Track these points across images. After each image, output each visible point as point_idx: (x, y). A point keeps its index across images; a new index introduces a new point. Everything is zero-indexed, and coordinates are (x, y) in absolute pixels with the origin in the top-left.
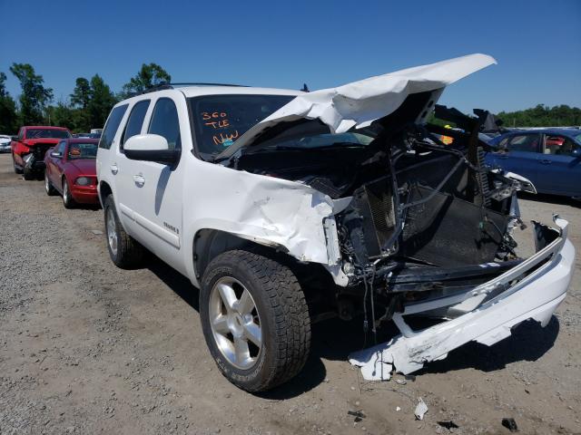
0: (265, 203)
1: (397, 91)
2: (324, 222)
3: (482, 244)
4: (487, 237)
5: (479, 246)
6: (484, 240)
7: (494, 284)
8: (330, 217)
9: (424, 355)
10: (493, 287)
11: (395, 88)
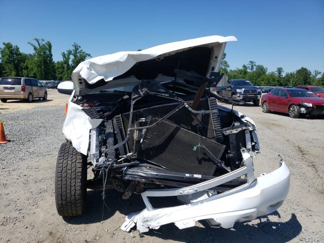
0: (74, 119)
1: (122, 60)
2: (90, 132)
3: (203, 161)
4: (207, 158)
5: (200, 162)
6: (204, 159)
7: (193, 189)
8: (93, 129)
9: (149, 223)
10: (192, 191)
11: (121, 58)
